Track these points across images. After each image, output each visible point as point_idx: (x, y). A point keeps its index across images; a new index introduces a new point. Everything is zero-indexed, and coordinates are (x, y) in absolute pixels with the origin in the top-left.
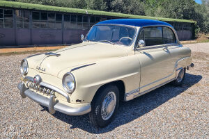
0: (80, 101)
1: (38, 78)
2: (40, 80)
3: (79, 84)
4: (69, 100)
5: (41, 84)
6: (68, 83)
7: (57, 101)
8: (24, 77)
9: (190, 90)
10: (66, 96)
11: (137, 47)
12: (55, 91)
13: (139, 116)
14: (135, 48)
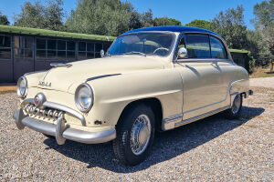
0: (100, 123)
1: (40, 97)
2: (44, 100)
3: (99, 98)
4: (84, 123)
5: (45, 104)
6: (83, 98)
7: (68, 127)
8: (22, 101)
9: (250, 122)
10: (81, 117)
11: (176, 58)
12: (64, 112)
13: (184, 151)
14: (174, 58)
